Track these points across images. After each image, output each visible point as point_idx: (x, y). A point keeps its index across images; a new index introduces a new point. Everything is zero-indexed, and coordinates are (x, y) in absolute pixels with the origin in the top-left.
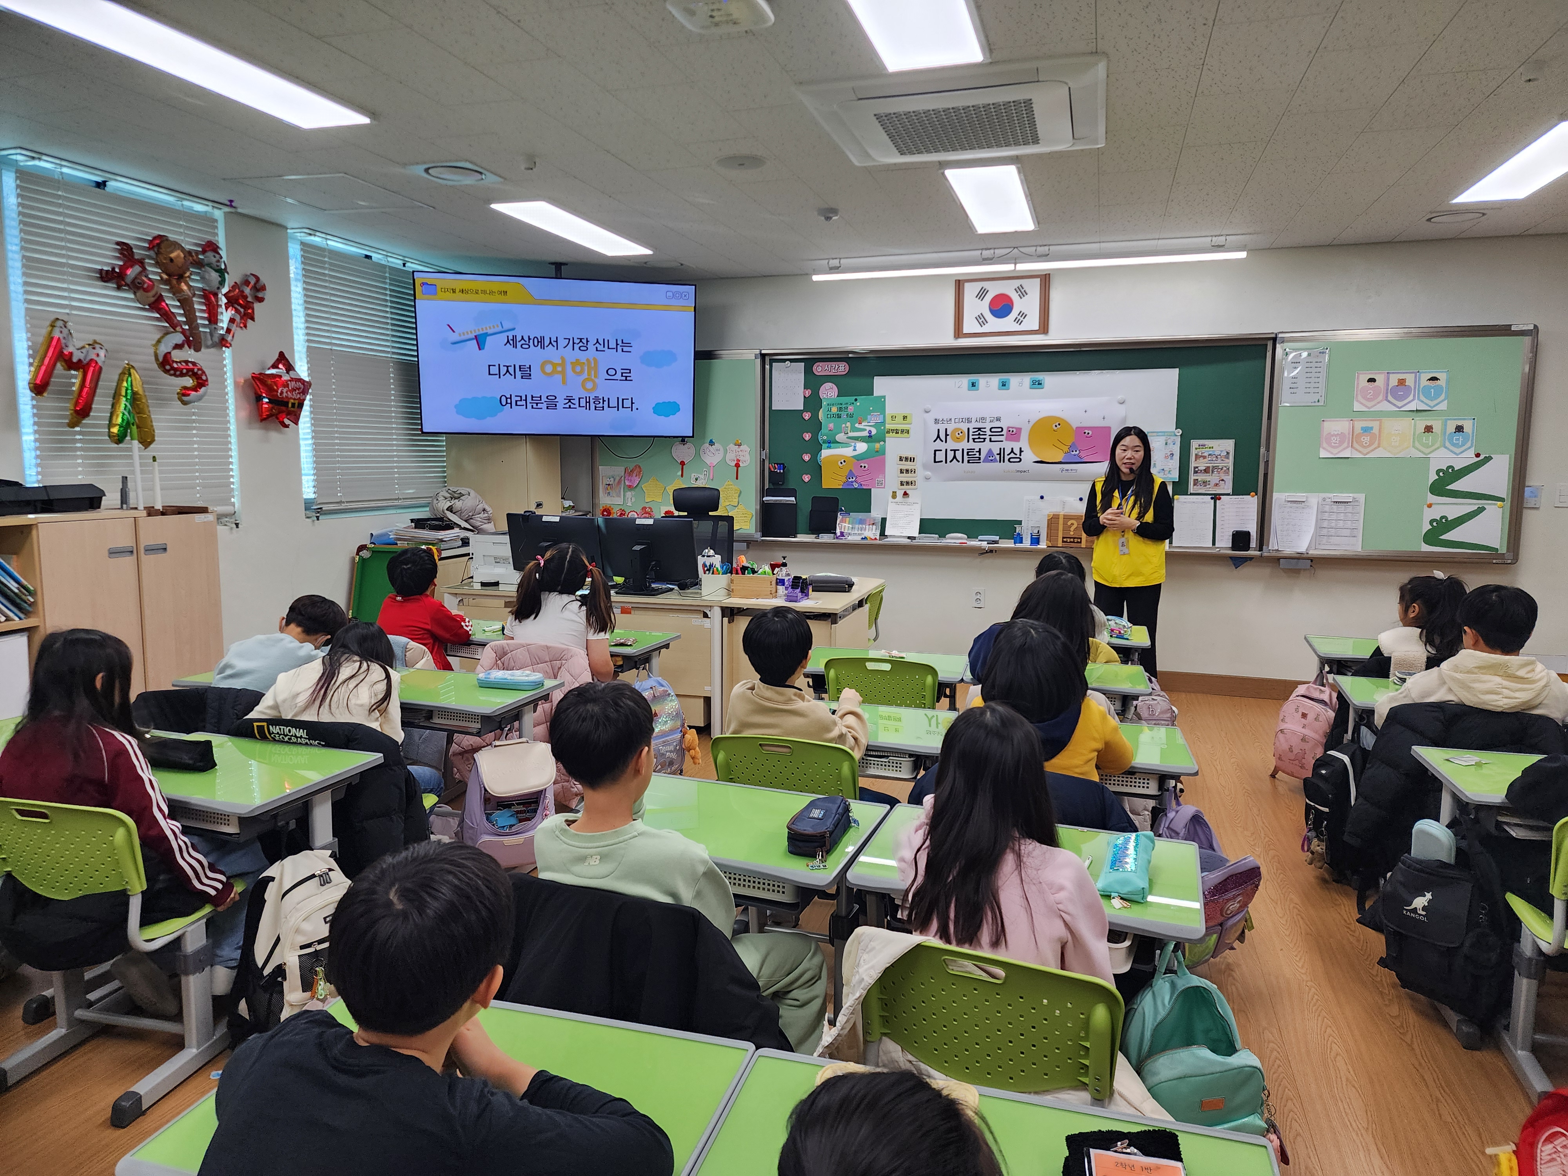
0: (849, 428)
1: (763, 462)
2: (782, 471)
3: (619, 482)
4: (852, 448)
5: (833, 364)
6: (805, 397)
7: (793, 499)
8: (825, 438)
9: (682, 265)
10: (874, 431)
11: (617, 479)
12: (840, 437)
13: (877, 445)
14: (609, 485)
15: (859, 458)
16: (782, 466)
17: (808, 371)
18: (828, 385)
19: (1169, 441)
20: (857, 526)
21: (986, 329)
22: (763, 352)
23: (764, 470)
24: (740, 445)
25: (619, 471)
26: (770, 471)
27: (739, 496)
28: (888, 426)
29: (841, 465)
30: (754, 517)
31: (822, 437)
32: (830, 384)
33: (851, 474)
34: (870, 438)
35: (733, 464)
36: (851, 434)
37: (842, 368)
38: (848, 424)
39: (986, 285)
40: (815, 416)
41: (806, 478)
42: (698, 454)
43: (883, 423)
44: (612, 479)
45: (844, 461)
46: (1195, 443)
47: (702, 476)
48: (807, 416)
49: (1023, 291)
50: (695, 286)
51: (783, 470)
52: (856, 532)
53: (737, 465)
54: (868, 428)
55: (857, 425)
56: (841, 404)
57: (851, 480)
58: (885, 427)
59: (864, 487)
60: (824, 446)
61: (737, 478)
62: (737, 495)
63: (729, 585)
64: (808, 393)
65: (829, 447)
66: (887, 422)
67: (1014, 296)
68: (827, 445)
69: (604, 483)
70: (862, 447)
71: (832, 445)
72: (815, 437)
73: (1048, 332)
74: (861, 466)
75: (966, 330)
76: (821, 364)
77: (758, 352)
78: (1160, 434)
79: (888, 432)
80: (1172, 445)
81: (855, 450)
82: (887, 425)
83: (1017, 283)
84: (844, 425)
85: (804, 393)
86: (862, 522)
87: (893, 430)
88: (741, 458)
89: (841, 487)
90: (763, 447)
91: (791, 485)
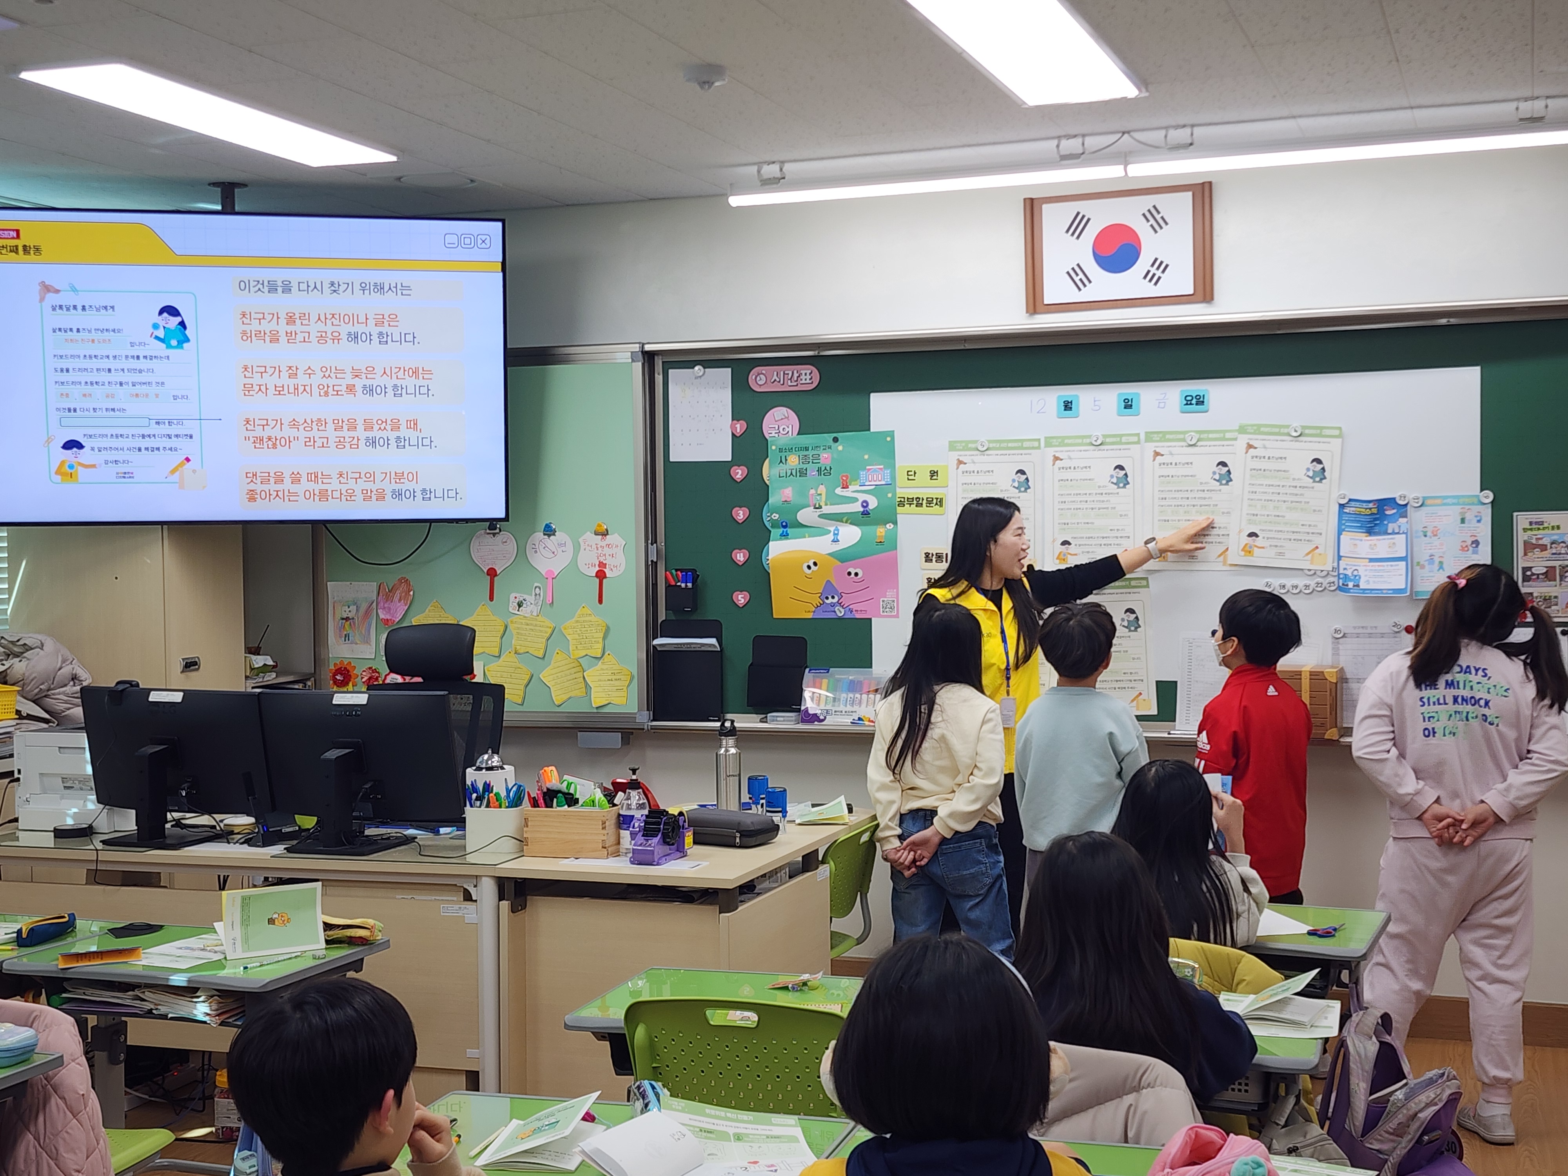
0: (824, 496)
1: (651, 568)
2: (690, 585)
3: (368, 613)
4: (831, 536)
5: (789, 369)
6: (733, 434)
7: (713, 641)
8: (776, 516)
9: (472, 181)
10: (873, 503)
11: (364, 606)
12: (806, 515)
13: (881, 531)
14: (347, 619)
15: (843, 557)
16: (692, 575)
17: (740, 385)
18: (779, 412)
19: (1468, 516)
20: (844, 695)
21: (1088, 294)
22: (648, 348)
23: (655, 585)
24: (605, 534)
25: (366, 590)
26: (668, 587)
27: (604, 638)
28: (902, 492)
29: (809, 572)
30: (635, 680)
31: (769, 516)
32: (784, 410)
33: (829, 590)
34: (865, 517)
35: (593, 571)
36: (826, 509)
37: (808, 377)
38: (822, 489)
39: (1083, 207)
40: (755, 472)
41: (741, 599)
42: (521, 553)
43: (891, 485)
44: (353, 608)
45: (815, 564)
46: (1522, 519)
47: (530, 598)
48: (739, 473)
49: (1158, 217)
50: (503, 221)
51: (694, 583)
52: (842, 708)
53: (601, 575)
54: (862, 497)
55: (839, 491)
56: (807, 449)
57: (830, 600)
58: (894, 494)
59: (857, 616)
60: (775, 532)
61: (600, 601)
62: (601, 635)
63: (521, 831)
64: (740, 427)
65: (785, 536)
66: (898, 484)
67: (1142, 229)
68: (781, 530)
69: (338, 616)
70: (850, 535)
71: (789, 530)
72: (756, 515)
73: (1212, 299)
74: (849, 574)
75: (1049, 298)
76: (763, 369)
77: (636, 348)
78: (1449, 501)
79: (901, 504)
80: (1474, 523)
81: (835, 541)
82: (898, 490)
83: (1146, 202)
84: (812, 491)
85: (733, 427)
86: (854, 687)
87: (910, 501)
88: (608, 561)
89: (810, 616)
90: (651, 535)
91: (711, 613)
